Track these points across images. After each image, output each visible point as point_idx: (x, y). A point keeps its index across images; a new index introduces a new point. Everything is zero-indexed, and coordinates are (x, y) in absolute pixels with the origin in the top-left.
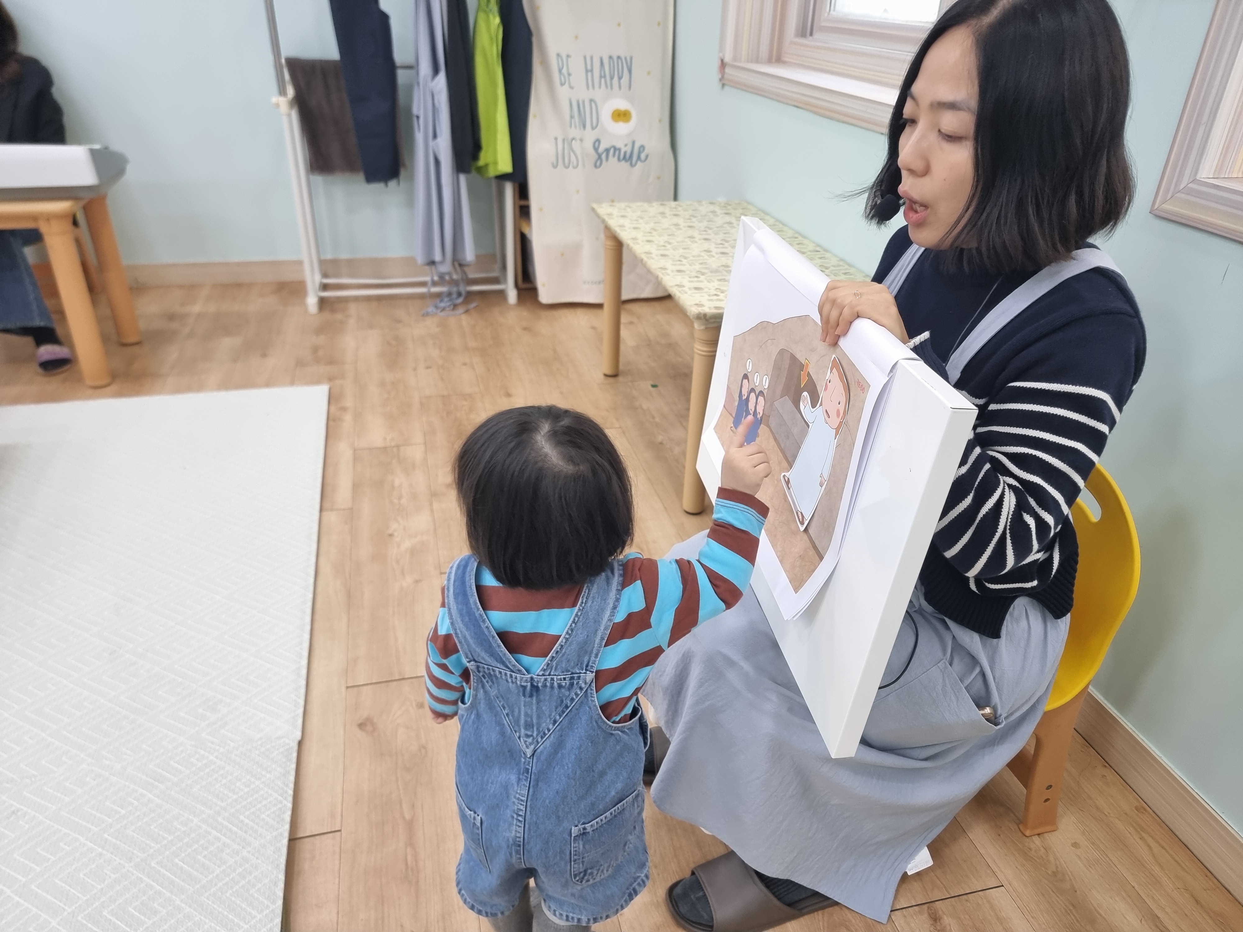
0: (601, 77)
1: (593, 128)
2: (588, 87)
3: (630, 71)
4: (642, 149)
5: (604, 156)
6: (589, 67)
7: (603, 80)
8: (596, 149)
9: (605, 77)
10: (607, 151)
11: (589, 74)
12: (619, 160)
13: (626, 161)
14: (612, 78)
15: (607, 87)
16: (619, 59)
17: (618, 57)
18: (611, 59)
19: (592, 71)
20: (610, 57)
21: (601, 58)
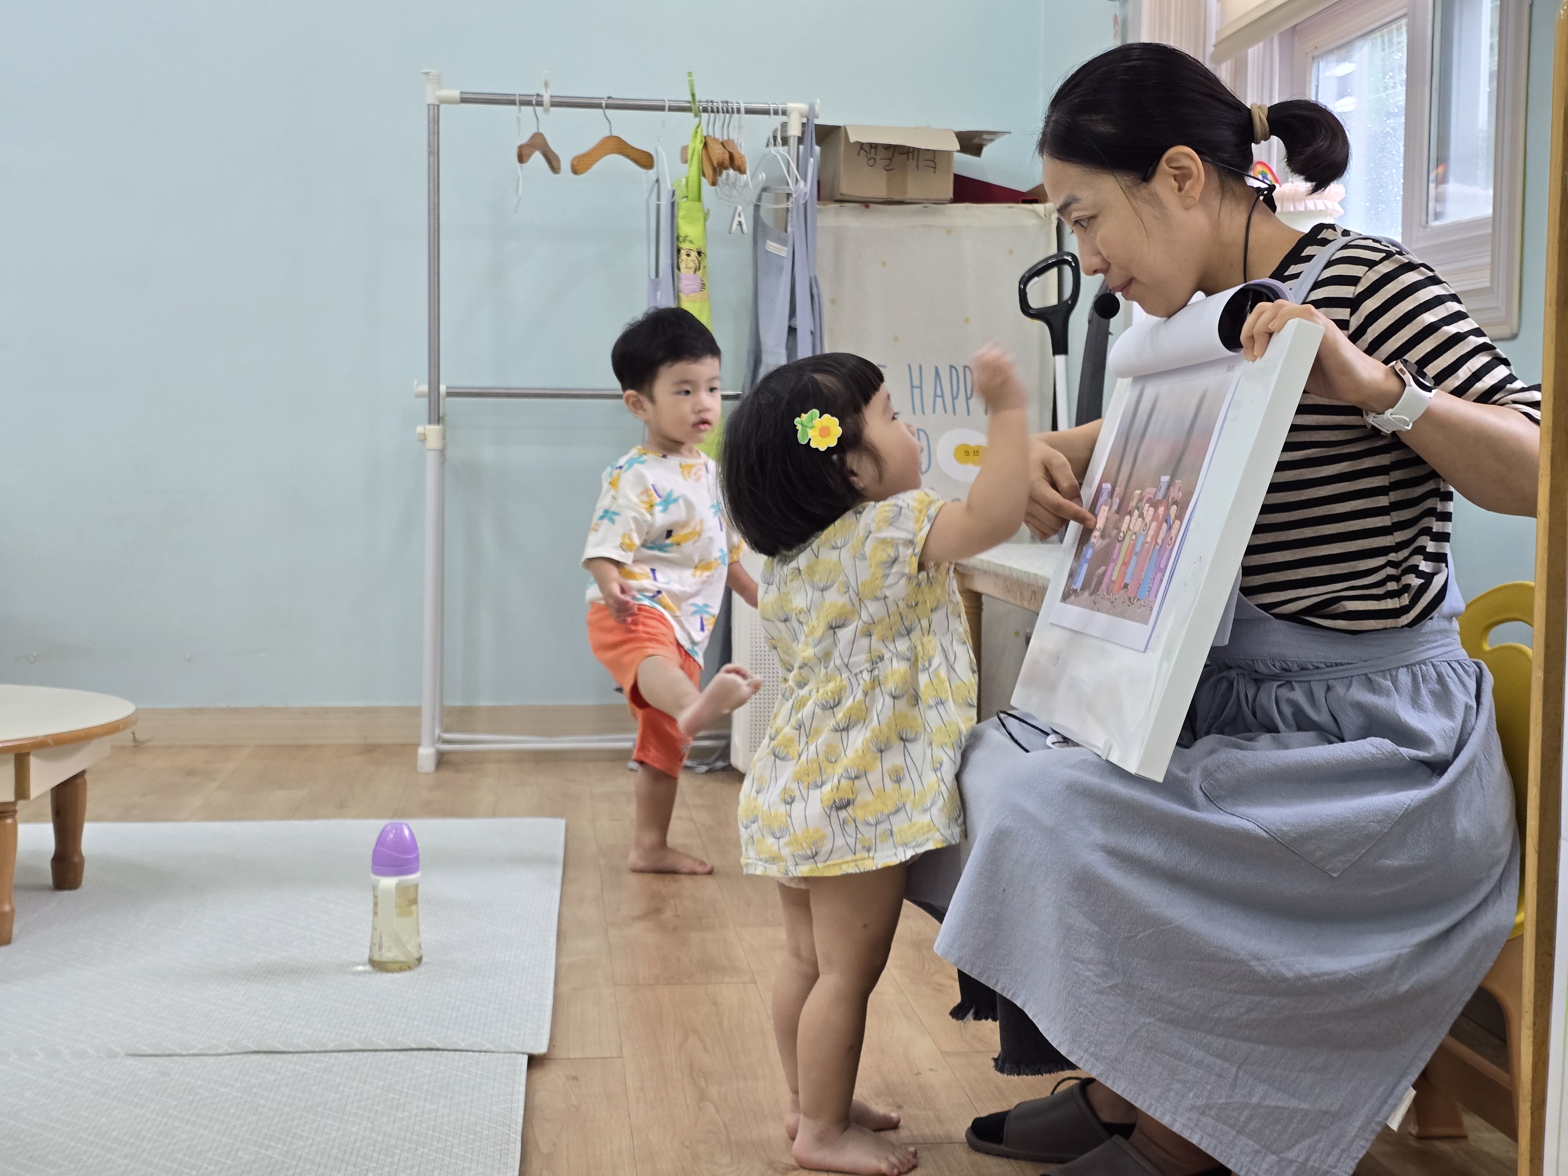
0: (936, 396)
6: (916, 382)
7: (939, 400)
9: (942, 396)
11: (917, 391)
14: (954, 398)
15: (946, 411)
16: (967, 370)
17: (965, 367)
18: (953, 370)
19: (921, 387)
20: (951, 367)
21: (937, 368)
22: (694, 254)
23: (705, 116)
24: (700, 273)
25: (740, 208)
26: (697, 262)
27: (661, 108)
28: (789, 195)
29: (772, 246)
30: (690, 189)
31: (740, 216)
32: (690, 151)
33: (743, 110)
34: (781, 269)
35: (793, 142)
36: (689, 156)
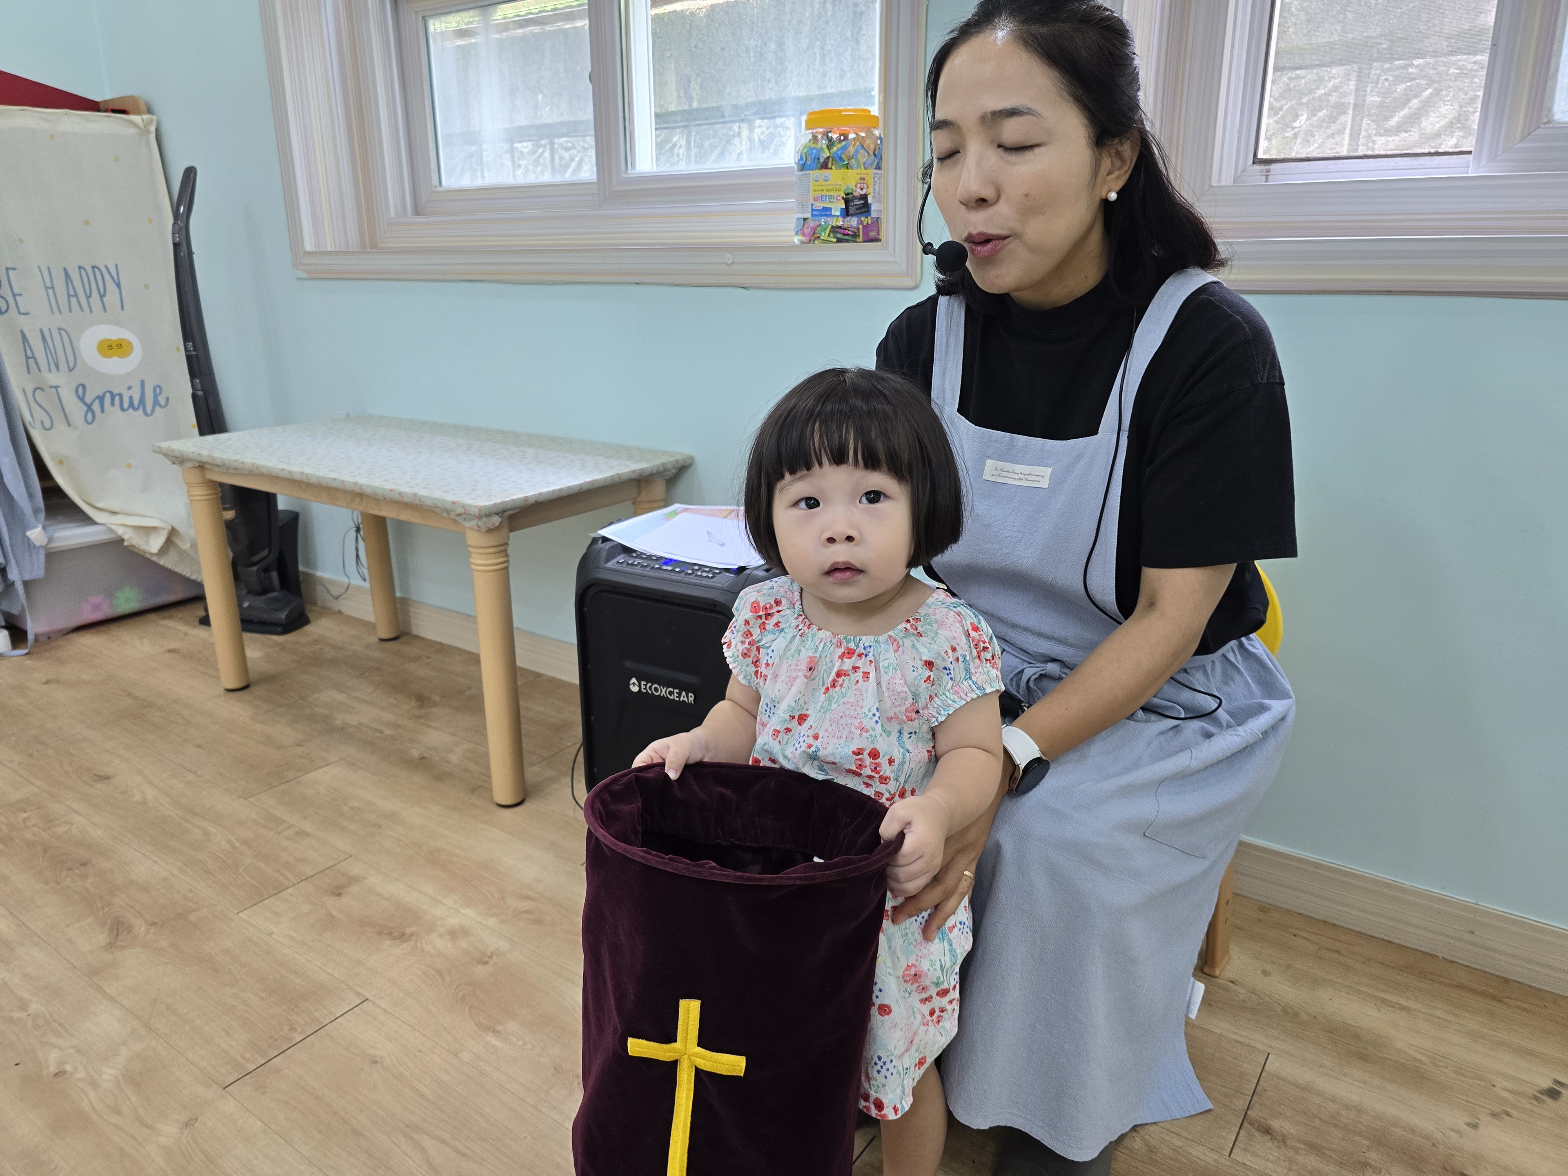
0: (69, 296)
1: (70, 370)
2: (53, 313)
3: (118, 285)
4: (157, 390)
5: (96, 406)
6: (49, 284)
7: (74, 300)
8: (82, 399)
9: (76, 296)
10: (101, 399)
11: (50, 291)
12: (122, 409)
13: (135, 409)
14: (88, 297)
15: (82, 310)
16: (96, 270)
17: (93, 267)
18: (82, 270)
19: (53, 288)
20: (80, 267)
21: (65, 269)
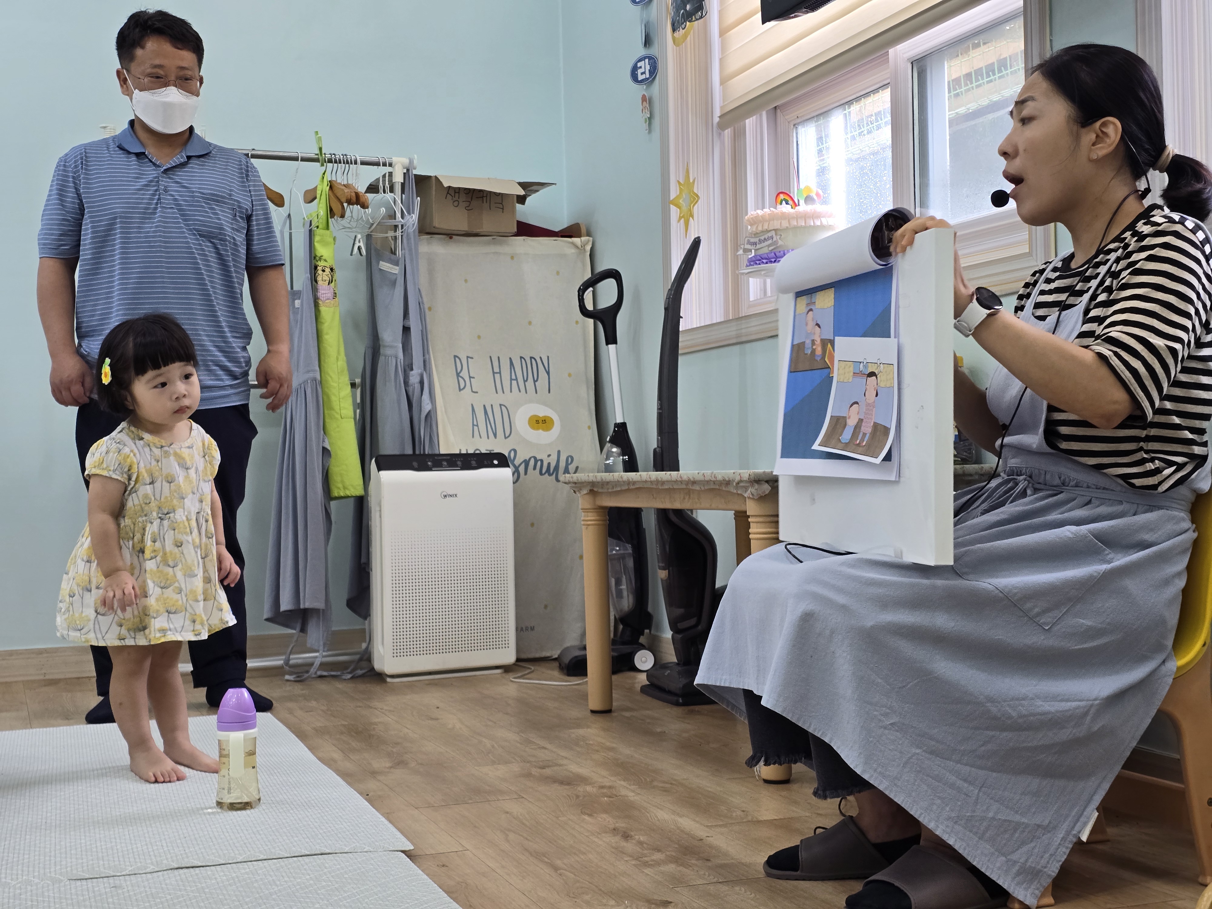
0: (511, 380)
1: (506, 438)
2: (497, 392)
3: (548, 373)
4: (570, 459)
5: (522, 469)
6: (496, 370)
7: (514, 383)
9: (516, 379)
10: (526, 463)
11: (497, 376)
12: (541, 473)
13: (550, 475)
14: (525, 381)
15: (520, 391)
16: (533, 360)
17: (531, 358)
18: (523, 360)
19: (500, 373)
20: (521, 358)
21: (510, 358)
22: (328, 270)
23: (330, 165)
24: (333, 284)
25: (359, 236)
26: (330, 276)
27: (295, 159)
28: (396, 227)
29: (385, 266)
30: (321, 221)
31: (359, 242)
32: (319, 192)
33: (359, 161)
34: (394, 283)
35: (398, 188)
36: (318, 196)
